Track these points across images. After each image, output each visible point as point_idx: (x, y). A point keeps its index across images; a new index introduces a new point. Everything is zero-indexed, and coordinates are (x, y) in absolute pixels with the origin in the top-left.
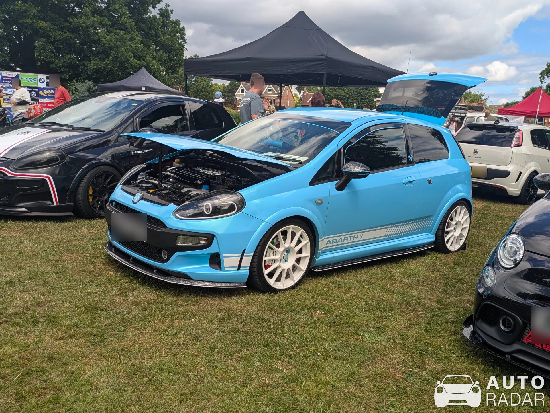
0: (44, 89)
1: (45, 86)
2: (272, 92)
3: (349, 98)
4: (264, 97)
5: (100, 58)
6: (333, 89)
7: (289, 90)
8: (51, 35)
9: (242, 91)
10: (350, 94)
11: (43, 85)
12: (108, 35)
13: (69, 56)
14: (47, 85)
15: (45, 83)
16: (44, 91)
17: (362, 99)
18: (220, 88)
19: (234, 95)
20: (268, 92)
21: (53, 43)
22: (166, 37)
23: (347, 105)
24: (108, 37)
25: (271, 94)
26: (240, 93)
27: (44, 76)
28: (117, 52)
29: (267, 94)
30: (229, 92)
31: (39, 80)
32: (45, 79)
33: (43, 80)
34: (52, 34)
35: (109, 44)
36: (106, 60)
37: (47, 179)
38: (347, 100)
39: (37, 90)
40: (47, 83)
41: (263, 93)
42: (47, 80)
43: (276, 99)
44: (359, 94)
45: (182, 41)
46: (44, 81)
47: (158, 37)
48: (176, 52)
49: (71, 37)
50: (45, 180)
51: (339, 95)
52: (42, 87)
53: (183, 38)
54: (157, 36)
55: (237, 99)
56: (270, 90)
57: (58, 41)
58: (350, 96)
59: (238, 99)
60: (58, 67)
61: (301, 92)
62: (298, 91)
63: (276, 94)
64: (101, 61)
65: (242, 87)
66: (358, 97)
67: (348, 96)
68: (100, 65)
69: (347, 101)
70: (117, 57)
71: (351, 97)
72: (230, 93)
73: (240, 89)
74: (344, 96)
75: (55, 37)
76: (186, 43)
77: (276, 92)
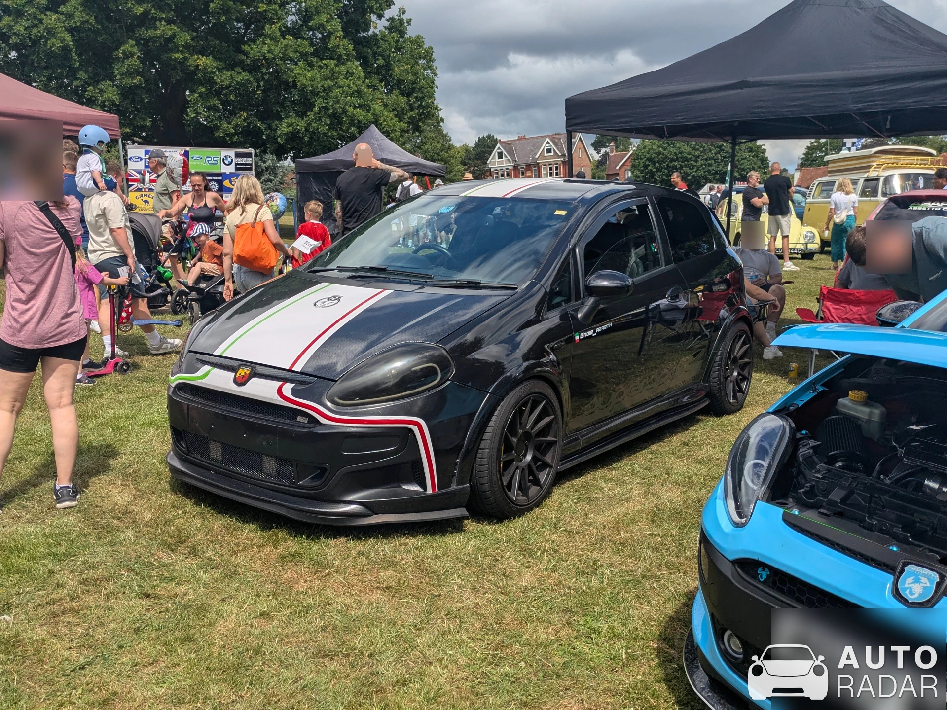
0: (232, 175)
1: (233, 171)
2: (552, 154)
3: (698, 157)
4: (538, 164)
5: (297, 113)
6: (668, 143)
7: (583, 149)
8: (215, 78)
9: (500, 155)
10: (701, 149)
11: (231, 169)
12: (308, 71)
13: (245, 114)
14: (237, 169)
15: (233, 163)
16: (232, 179)
17: (725, 157)
18: (459, 152)
19: (486, 163)
20: (546, 154)
21: (218, 93)
22: (402, 68)
23: (695, 170)
24: (309, 75)
25: (551, 157)
26: (497, 159)
27: (231, 153)
28: (326, 99)
29: (545, 157)
30: (476, 159)
31: (224, 160)
32: (233, 156)
33: (229, 159)
34: (218, 77)
35: (312, 86)
36: (309, 113)
37: (415, 428)
38: (696, 161)
39: (220, 178)
40: (236, 164)
41: (537, 157)
42: (237, 159)
43: (560, 165)
44: (718, 149)
45: (429, 72)
46: (232, 160)
47: (389, 70)
48: (422, 93)
49: (248, 80)
50: (411, 431)
51: (680, 153)
52: (228, 172)
53: (430, 68)
54: (388, 67)
55: (490, 169)
56: (549, 151)
57: (227, 88)
58: (701, 152)
59: (492, 170)
60: (228, 135)
61: (600, 151)
62: (595, 150)
63: (559, 157)
64: (299, 116)
65: (499, 148)
66: (716, 154)
67: (697, 153)
68: (298, 125)
69: (694, 163)
70: (326, 109)
71: (702, 154)
72: (478, 159)
73: (495, 153)
74: (689, 154)
75: (222, 81)
76: (436, 75)
77: (560, 154)
